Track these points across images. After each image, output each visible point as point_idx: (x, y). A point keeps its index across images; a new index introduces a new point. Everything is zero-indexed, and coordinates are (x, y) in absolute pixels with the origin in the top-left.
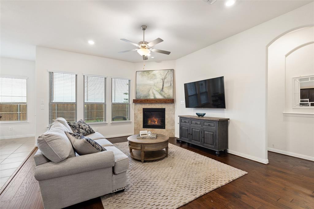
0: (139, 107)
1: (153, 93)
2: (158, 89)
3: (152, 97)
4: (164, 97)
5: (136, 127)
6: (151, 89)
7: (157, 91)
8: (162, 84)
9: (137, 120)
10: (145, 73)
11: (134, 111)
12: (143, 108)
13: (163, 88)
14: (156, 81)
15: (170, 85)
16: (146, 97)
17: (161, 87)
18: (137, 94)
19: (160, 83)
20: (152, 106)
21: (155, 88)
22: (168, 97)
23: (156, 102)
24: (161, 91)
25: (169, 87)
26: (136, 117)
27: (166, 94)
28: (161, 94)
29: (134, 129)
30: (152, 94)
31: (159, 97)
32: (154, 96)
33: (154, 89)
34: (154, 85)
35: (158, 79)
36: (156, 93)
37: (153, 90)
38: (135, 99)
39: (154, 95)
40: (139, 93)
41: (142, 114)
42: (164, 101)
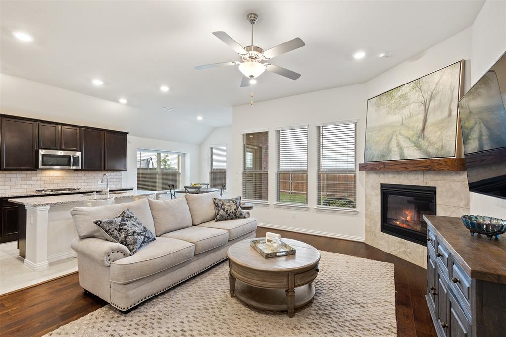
0: (373, 180)
1: (399, 145)
2: (412, 133)
3: (396, 157)
4: (427, 153)
5: (368, 225)
6: (394, 137)
7: (407, 138)
8: (421, 117)
9: (369, 210)
10: (384, 97)
11: (365, 190)
12: (382, 185)
13: (424, 129)
14: (406, 112)
15: (446, 113)
16: (383, 156)
17: (421, 125)
18: (367, 151)
19: (419, 114)
20: (401, 181)
21: (404, 132)
22: (440, 154)
23: (404, 169)
24: (418, 138)
25: (443, 120)
26: (368, 202)
27: (431, 144)
28: (419, 147)
29: (365, 230)
30: (396, 149)
31: (412, 154)
32: (402, 154)
33: (400, 134)
34: (402, 124)
35: (412, 106)
36: (405, 144)
37: (400, 137)
38: (363, 162)
39: (401, 149)
40: (370, 149)
41: (380, 197)
42: (426, 167)
